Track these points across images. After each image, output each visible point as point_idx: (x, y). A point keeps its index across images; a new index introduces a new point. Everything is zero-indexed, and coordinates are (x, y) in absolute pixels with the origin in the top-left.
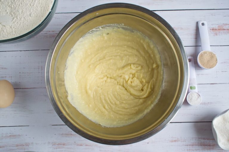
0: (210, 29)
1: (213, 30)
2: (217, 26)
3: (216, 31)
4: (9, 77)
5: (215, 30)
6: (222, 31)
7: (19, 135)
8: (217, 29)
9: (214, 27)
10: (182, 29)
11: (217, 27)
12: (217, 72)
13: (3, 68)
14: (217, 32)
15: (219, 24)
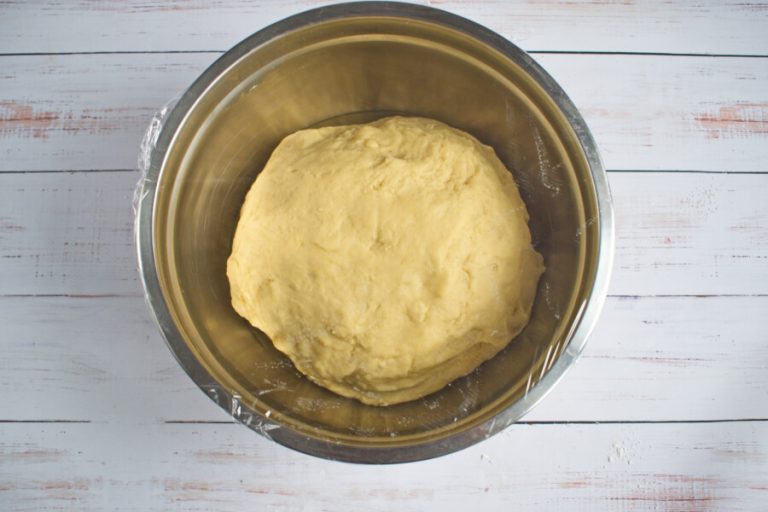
0: (696, 119)
1: (703, 120)
2: (718, 107)
3: (714, 123)
4: (32, 256)
5: (712, 120)
6: (731, 126)
7: (57, 453)
8: (718, 117)
9: (709, 113)
10: (604, 113)
11: (717, 112)
12: (716, 257)
13: (11, 227)
14: (718, 127)
15: (724, 103)
